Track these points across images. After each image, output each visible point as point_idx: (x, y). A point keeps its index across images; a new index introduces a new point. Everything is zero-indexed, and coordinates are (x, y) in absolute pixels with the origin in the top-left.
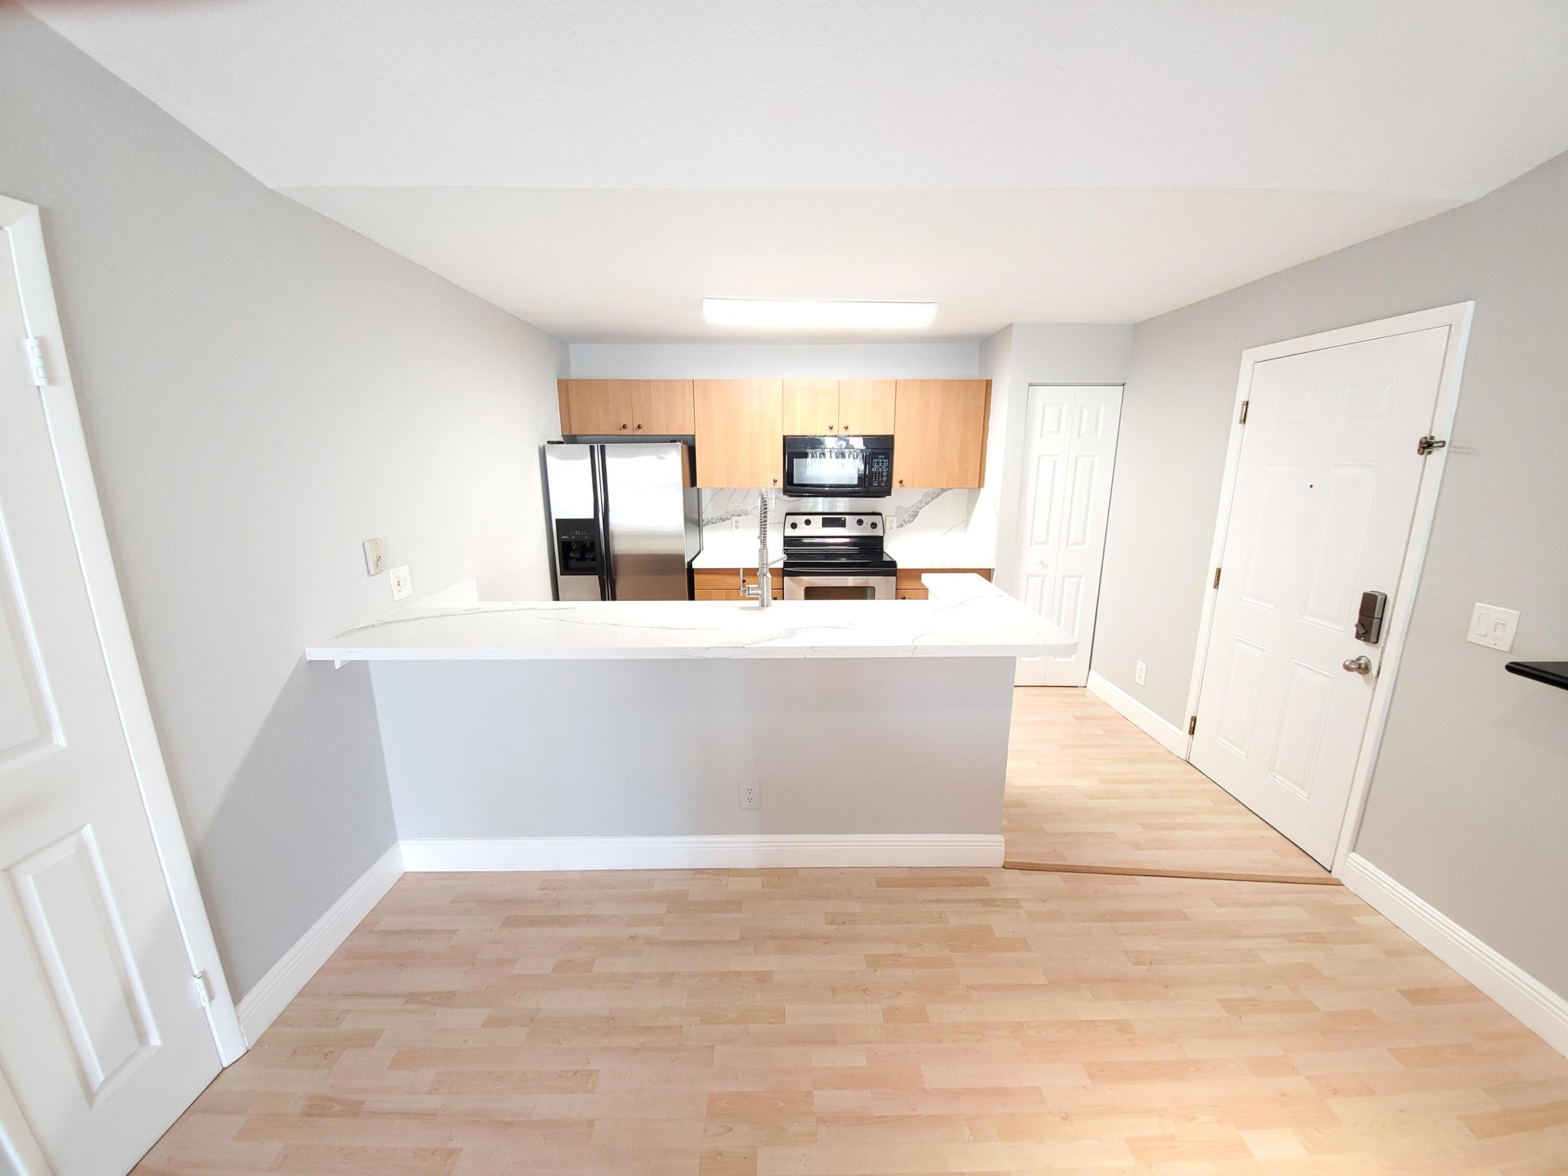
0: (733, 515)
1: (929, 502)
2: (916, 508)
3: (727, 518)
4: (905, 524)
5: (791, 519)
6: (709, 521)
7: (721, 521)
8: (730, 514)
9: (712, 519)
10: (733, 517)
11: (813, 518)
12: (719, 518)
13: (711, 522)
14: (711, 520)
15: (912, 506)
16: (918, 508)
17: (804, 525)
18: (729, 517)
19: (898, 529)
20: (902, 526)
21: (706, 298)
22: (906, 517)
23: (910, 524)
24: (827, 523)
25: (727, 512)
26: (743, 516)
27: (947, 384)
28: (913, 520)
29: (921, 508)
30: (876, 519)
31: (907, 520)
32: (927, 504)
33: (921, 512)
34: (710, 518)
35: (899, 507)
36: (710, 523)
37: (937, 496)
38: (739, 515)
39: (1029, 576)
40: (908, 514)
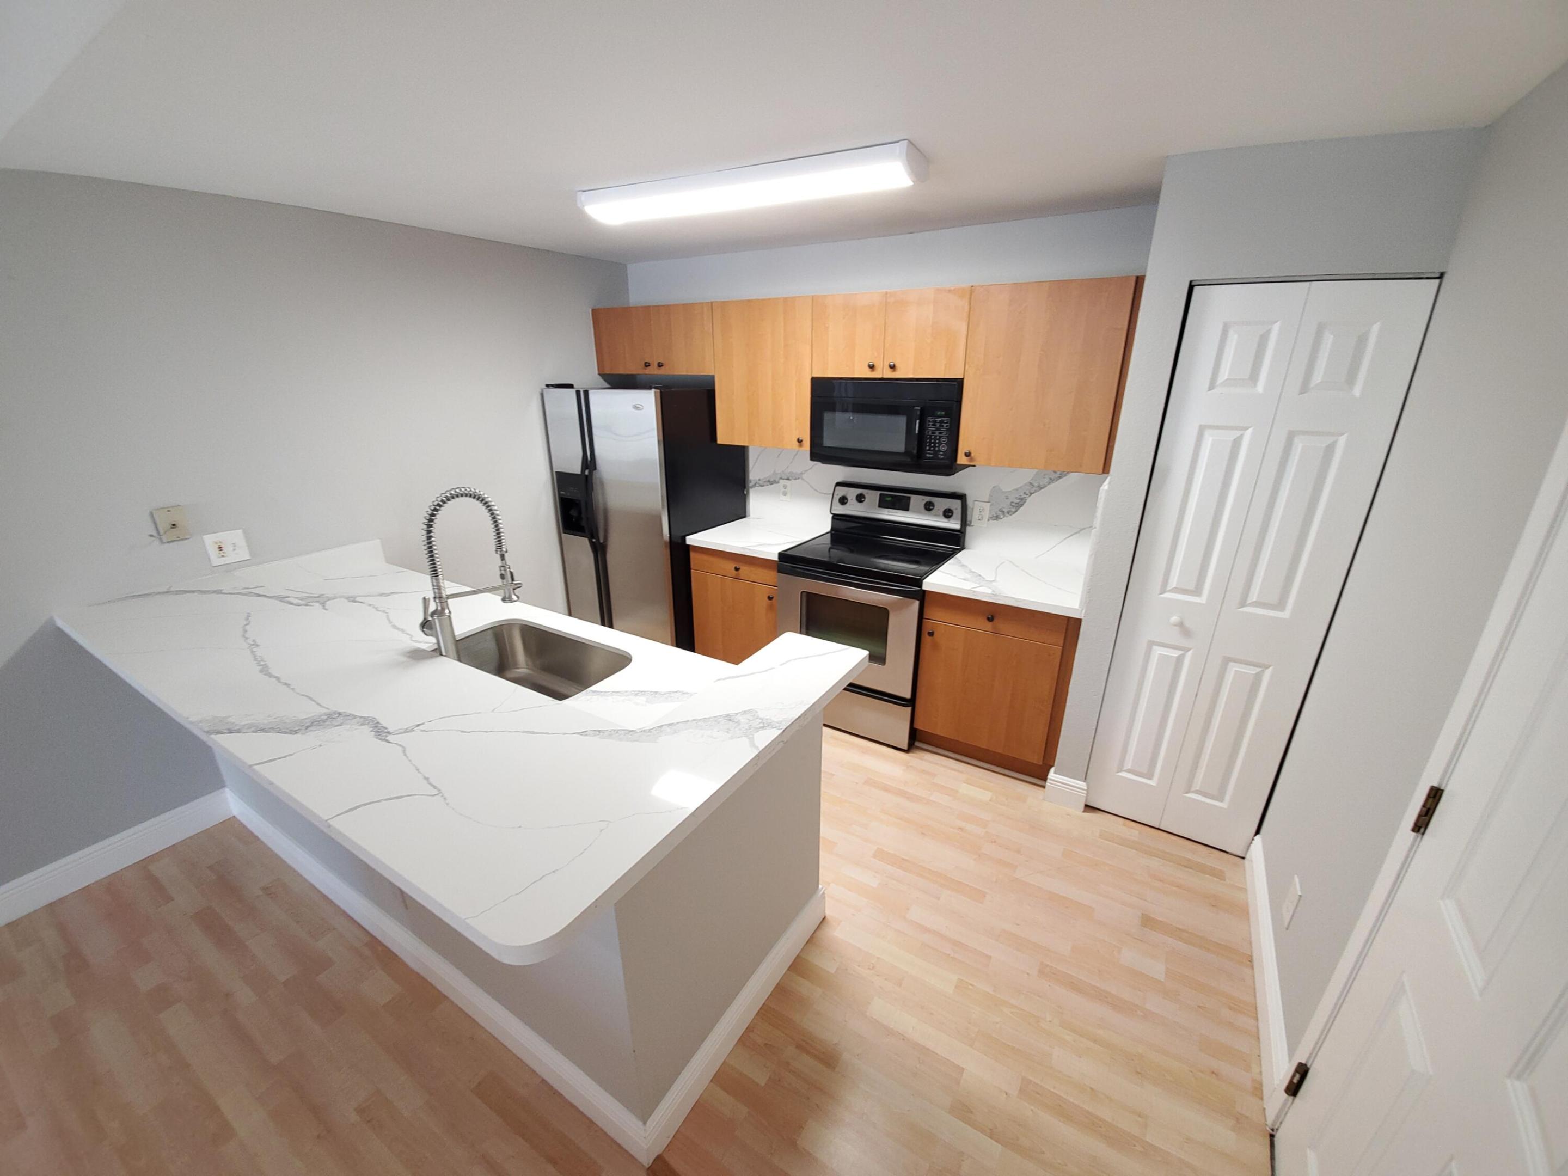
0: (781, 478)
1: (1045, 486)
2: (1022, 494)
3: (775, 481)
4: (1002, 516)
5: (842, 491)
6: (756, 483)
7: (768, 483)
8: (779, 476)
9: (759, 480)
10: (781, 481)
11: (867, 493)
12: (767, 480)
13: (759, 484)
14: (758, 482)
15: (1017, 490)
16: (1025, 493)
17: (855, 501)
18: (777, 480)
19: (991, 521)
20: (997, 518)
21: (580, 191)
22: (1005, 506)
23: (1011, 517)
24: (884, 503)
25: (775, 473)
26: (793, 481)
27: (1060, 288)
28: (1016, 511)
29: (1031, 494)
30: (956, 505)
31: (1005, 510)
32: (1041, 488)
33: (1030, 500)
34: (758, 479)
35: (996, 490)
36: (757, 485)
37: (1060, 478)
38: (788, 479)
39: (1151, 644)
40: (1009, 501)
